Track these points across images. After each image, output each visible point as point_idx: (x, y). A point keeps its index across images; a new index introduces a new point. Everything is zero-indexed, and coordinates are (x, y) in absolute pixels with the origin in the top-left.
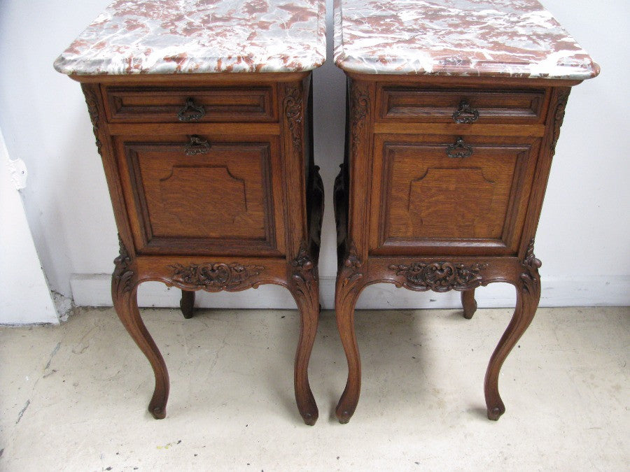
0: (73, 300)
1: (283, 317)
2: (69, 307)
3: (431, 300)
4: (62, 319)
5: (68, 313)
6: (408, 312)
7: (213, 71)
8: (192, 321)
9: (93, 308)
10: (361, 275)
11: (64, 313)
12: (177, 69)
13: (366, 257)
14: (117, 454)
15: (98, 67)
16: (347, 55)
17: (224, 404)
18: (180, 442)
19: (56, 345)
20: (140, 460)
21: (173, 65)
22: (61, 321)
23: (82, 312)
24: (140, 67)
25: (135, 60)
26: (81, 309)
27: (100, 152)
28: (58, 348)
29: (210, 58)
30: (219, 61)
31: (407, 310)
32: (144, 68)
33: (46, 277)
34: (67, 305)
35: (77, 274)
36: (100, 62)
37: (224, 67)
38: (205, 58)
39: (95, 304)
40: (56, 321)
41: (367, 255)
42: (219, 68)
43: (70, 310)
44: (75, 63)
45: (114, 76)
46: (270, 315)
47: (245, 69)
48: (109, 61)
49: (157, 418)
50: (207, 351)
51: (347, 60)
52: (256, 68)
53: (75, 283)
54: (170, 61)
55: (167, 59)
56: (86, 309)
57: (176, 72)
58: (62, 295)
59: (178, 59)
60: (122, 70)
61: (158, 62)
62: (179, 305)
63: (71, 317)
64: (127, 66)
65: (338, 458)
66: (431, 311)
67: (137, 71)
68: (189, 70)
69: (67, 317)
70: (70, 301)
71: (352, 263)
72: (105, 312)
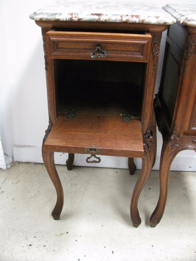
0: (13, 158)
1: (117, 172)
2: (11, 161)
3: (190, 167)
4: (7, 167)
5: (10, 164)
6: (178, 173)
7: (118, 21)
8: (72, 172)
9: (22, 162)
10: (178, 145)
11: (8, 164)
12: (98, 19)
13: (182, 135)
14: (35, 237)
15: (55, 16)
16: (189, 19)
17: (90, 214)
18: (68, 233)
19: (4, 179)
20: (47, 241)
21: (96, 18)
22: (7, 168)
23: (17, 164)
24: (78, 17)
25: (75, 14)
26: (17, 162)
27: (46, 68)
28: (5, 181)
29: (116, 15)
30: (121, 16)
31: (177, 171)
32: (80, 18)
33: (3, 144)
34: (10, 160)
35: (16, 145)
36: (56, 14)
37: (124, 19)
38: (114, 15)
39: (24, 161)
40: (4, 167)
41: (183, 134)
42: (122, 20)
43: (12, 163)
44: (42, 14)
45: (63, 22)
46: (110, 171)
47: (136, 21)
48: (61, 14)
49: (55, 219)
50: (79, 187)
51: (189, 21)
52: (142, 21)
53: (15, 149)
54: (94, 15)
55: (92, 14)
56: (19, 163)
57: (97, 21)
58: (8, 156)
59: (99, 15)
60: (67, 19)
61: (88, 15)
62: (65, 164)
63: (11, 166)
64: (70, 17)
65: (153, 246)
66: (189, 173)
67: (76, 19)
68: (105, 20)
69: (10, 166)
70: (12, 158)
71: (174, 138)
72: (28, 165)
